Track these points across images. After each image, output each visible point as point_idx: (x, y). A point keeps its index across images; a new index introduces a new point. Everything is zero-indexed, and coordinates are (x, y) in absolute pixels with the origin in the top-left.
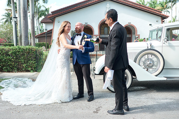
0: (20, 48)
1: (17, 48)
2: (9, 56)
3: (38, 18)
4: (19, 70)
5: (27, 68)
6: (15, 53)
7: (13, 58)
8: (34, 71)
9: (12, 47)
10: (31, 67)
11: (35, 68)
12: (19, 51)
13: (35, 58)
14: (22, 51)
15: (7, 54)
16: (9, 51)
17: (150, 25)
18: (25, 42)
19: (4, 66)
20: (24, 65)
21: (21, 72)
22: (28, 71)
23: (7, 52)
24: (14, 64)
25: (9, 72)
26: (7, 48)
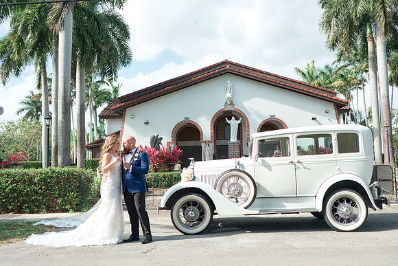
0: (54, 172)
1: (48, 170)
2: (35, 184)
3: (95, 108)
4: (50, 209)
5: (63, 205)
6: (44, 180)
7: (41, 188)
8: (75, 211)
9: (39, 170)
10: (71, 204)
11: (77, 205)
12: (52, 177)
13: (79, 187)
14: (56, 176)
15: (31, 181)
16: (35, 177)
17: (313, 119)
18: (63, 159)
19: (24, 202)
20: (59, 201)
21: (53, 212)
22: (66, 211)
23: (31, 178)
24: (43, 199)
25: (33, 213)
26: (31, 171)
